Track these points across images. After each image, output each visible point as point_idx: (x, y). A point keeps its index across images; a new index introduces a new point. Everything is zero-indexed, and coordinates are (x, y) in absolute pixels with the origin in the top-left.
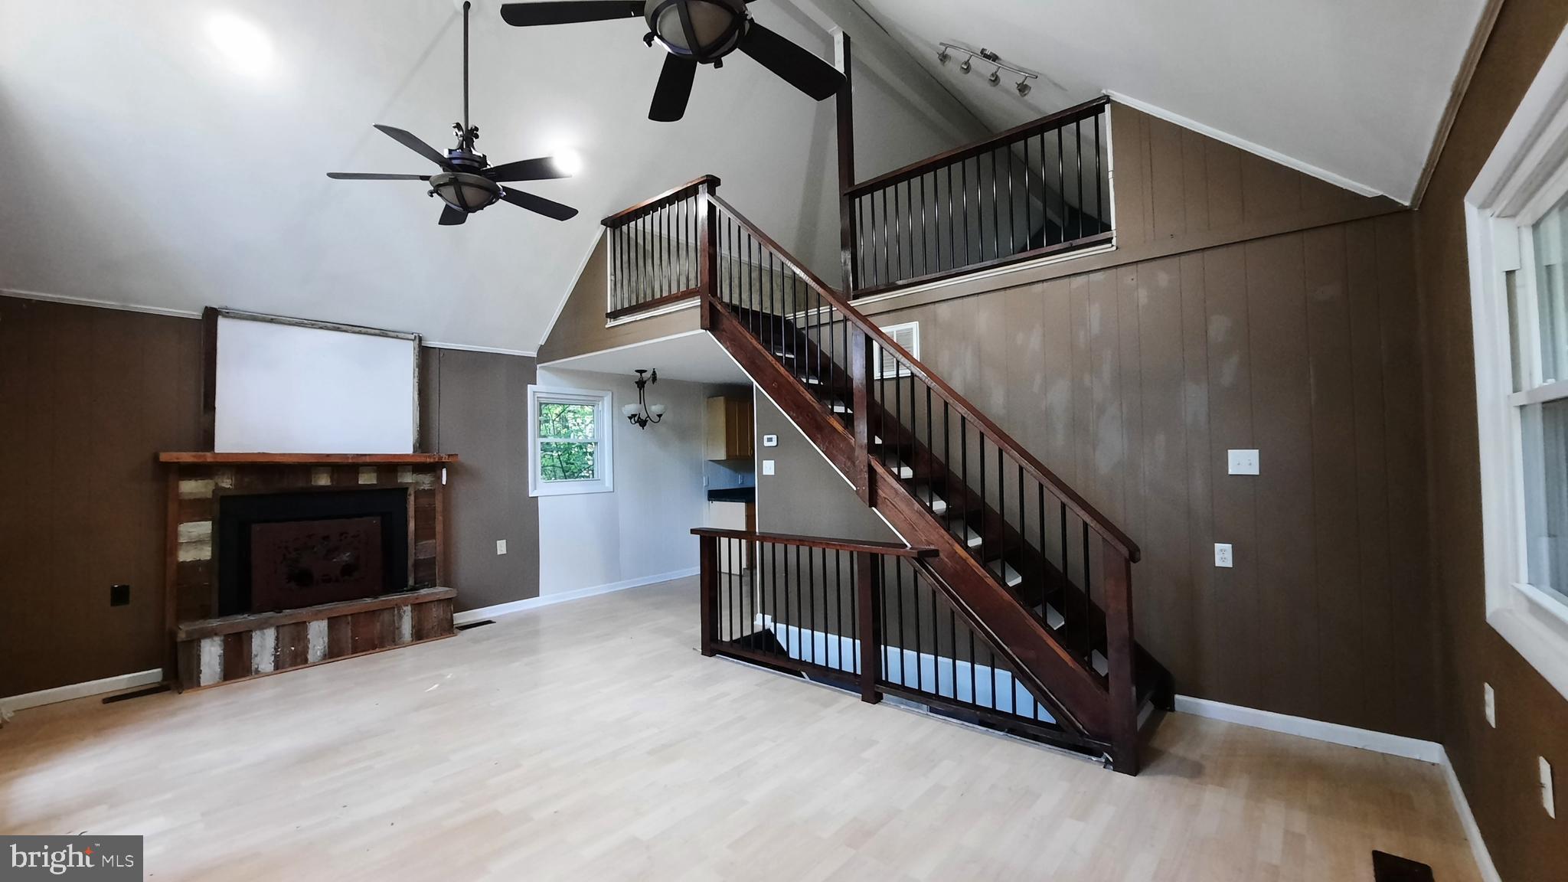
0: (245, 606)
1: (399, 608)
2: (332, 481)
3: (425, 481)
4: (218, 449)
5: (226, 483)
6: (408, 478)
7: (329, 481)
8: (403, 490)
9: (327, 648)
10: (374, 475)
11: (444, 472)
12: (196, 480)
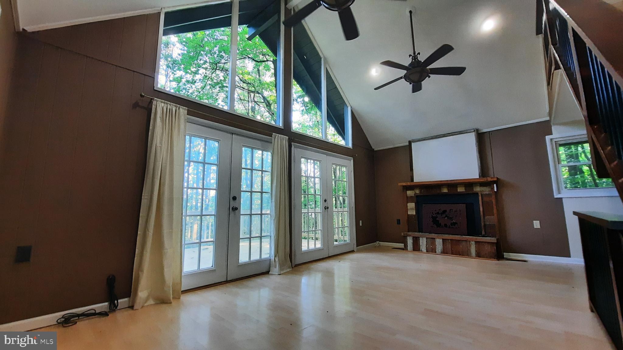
0: (420, 230)
1: (470, 241)
2: (448, 190)
3: (486, 190)
4: (415, 181)
5: (417, 191)
6: (478, 189)
7: (447, 190)
8: (477, 194)
9: (442, 250)
10: (464, 188)
11: (495, 185)
12: (410, 191)
